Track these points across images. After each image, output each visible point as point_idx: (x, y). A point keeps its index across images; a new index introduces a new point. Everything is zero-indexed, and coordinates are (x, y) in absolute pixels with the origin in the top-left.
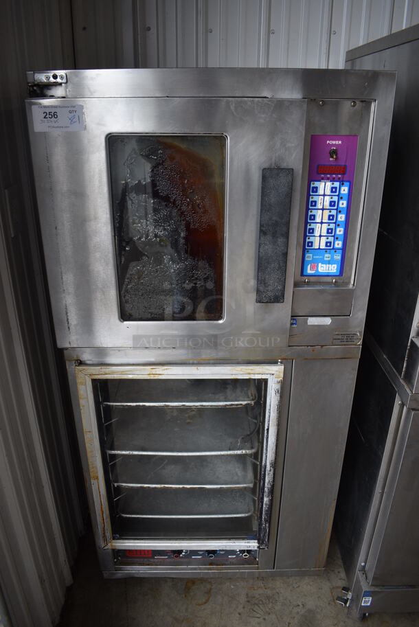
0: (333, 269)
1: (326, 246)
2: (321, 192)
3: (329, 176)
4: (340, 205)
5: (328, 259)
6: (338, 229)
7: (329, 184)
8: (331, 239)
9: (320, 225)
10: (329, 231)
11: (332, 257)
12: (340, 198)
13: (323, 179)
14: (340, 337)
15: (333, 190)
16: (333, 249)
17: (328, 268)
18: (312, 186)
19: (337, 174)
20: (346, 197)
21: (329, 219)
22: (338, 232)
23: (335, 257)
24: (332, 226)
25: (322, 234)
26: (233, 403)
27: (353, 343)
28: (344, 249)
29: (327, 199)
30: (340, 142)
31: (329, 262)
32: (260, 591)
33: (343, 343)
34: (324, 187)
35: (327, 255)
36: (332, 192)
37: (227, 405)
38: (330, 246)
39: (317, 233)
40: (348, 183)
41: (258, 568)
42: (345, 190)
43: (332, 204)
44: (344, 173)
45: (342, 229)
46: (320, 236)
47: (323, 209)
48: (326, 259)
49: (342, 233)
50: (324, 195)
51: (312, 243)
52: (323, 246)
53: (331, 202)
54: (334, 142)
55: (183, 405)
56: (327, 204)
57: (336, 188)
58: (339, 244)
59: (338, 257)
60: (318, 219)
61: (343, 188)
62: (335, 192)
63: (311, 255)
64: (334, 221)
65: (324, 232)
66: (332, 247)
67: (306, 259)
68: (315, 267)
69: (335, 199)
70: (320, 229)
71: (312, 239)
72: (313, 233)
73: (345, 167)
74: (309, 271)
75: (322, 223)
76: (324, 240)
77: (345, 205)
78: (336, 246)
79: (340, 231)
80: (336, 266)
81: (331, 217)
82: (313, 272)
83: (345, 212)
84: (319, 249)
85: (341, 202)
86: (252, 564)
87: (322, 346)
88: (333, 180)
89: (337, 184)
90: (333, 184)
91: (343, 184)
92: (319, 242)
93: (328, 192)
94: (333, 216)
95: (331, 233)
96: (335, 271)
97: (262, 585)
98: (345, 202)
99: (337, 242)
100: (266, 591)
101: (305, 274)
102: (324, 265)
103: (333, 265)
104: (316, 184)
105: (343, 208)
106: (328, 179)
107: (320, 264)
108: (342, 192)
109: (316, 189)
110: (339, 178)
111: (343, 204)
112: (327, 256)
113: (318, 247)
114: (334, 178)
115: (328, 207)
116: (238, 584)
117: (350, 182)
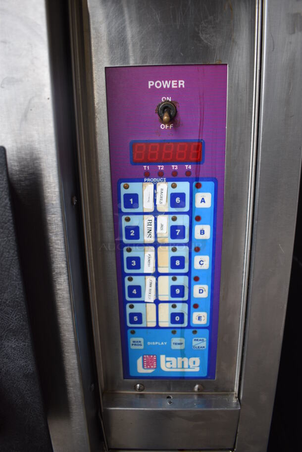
1: (173, 321)
2: (147, 205)
3: (161, 167)
4: (197, 235)
5: (178, 347)
6: (196, 288)
7: (164, 187)
9: (153, 279)
11: (189, 343)
12: (195, 217)
13: (147, 175)
15: (176, 200)
16: (189, 327)
18: (123, 192)
19: (181, 163)
20: (209, 217)
21: (173, 266)
22: (196, 294)
23: (194, 343)
24: (182, 281)
25: (161, 299)
28: (213, 327)
29: (164, 222)
30: (182, 83)
31: (182, 354)
34: (153, 194)
35: (176, 340)
36: (173, 204)
38: (182, 321)
39: (148, 295)
40: (211, 185)
42: (204, 200)
43: (175, 232)
44: (198, 161)
45: (206, 288)
46: (157, 302)
47: (156, 245)
48: (174, 347)
49: (205, 295)
50: (156, 213)
51: (139, 315)
52: (165, 321)
53: (173, 229)
54: (166, 84)
56: (164, 233)
57: (182, 196)
58: (201, 318)
59: (201, 342)
60: (148, 267)
61: (198, 196)
62: (182, 205)
63: (141, 339)
64: (186, 270)
65: (165, 294)
66: (185, 324)
67: (132, 347)
68: (152, 360)
69: (183, 220)
70: (154, 288)
71: (138, 308)
72: (139, 294)
73: (200, 146)
74: (141, 368)
75: (157, 274)
76: (165, 310)
77: (208, 235)
78: (195, 322)
79: (201, 291)
81: (177, 262)
82: (150, 371)
83: (209, 247)
84: (157, 327)
85: (197, 228)
88: (173, 178)
89: (183, 187)
90: (174, 186)
91: (198, 186)
92: (155, 314)
93: (164, 205)
94: (182, 259)
95: (182, 295)
96: (197, 369)
98: (208, 229)
99: (195, 315)
101: (132, 374)
102: (173, 359)
103: (192, 359)
104: (134, 187)
105: (204, 241)
106: (160, 175)
107: (163, 357)
108: (198, 204)
109: (133, 200)
110: (188, 173)
111: (202, 232)
112: (176, 342)
113: (154, 325)
114: (175, 173)
115: (168, 240)
117: (215, 180)
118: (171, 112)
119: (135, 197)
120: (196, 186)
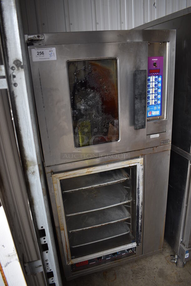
0: (158, 113)
1: (155, 103)
2: (151, 81)
4: (159, 86)
5: (155, 109)
7: (154, 77)
8: (156, 100)
10: (155, 97)
11: (157, 108)
13: (151, 75)
14: (163, 142)
15: (156, 79)
16: (157, 104)
17: (156, 113)
19: (156, 73)
20: (160, 82)
21: (155, 92)
22: (158, 97)
24: (156, 95)
26: (121, 180)
27: (168, 143)
28: (161, 104)
29: (154, 83)
30: (157, 59)
31: (156, 110)
32: (137, 267)
33: (164, 144)
34: (152, 78)
35: (155, 107)
36: (155, 80)
37: (118, 181)
39: (151, 98)
41: (136, 256)
42: (160, 79)
43: (156, 85)
44: (159, 72)
45: (160, 96)
46: (152, 99)
47: (152, 88)
49: (160, 97)
50: (152, 82)
51: (149, 103)
53: (155, 85)
54: (155, 60)
55: (100, 185)
56: (154, 85)
58: (159, 102)
59: (159, 108)
60: (151, 92)
61: (159, 78)
62: (156, 80)
63: (149, 108)
67: (147, 110)
68: (151, 113)
69: (157, 83)
70: (152, 97)
71: (149, 101)
72: (149, 98)
73: (159, 70)
75: (152, 94)
76: (153, 101)
77: (160, 86)
78: (158, 103)
79: (159, 96)
80: (159, 111)
81: (156, 91)
82: (150, 115)
84: (152, 105)
85: (159, 84)
86: (133, 255)
87: (156, 147)
88: (155, 75)
89: (157, 77)
92: (152, 102)
93: (154, 81)
95: (156, 98)
96: (159, 114)
97: (136, 264)
98: (160, 84)
99: (158, 101)
100: (139, 266)
102: (154, 112)
104: (149, 78)
106: (153, 75)
107: (153, 112)
108: (159, 80)
109: (149, 80)
110: (158, 74)
113: (151, 104)
115: (154, 87)
116: (126, 267)
117: (162, 76)
118: (155, 64)
119: (149, 79)
120: (159, 77)
